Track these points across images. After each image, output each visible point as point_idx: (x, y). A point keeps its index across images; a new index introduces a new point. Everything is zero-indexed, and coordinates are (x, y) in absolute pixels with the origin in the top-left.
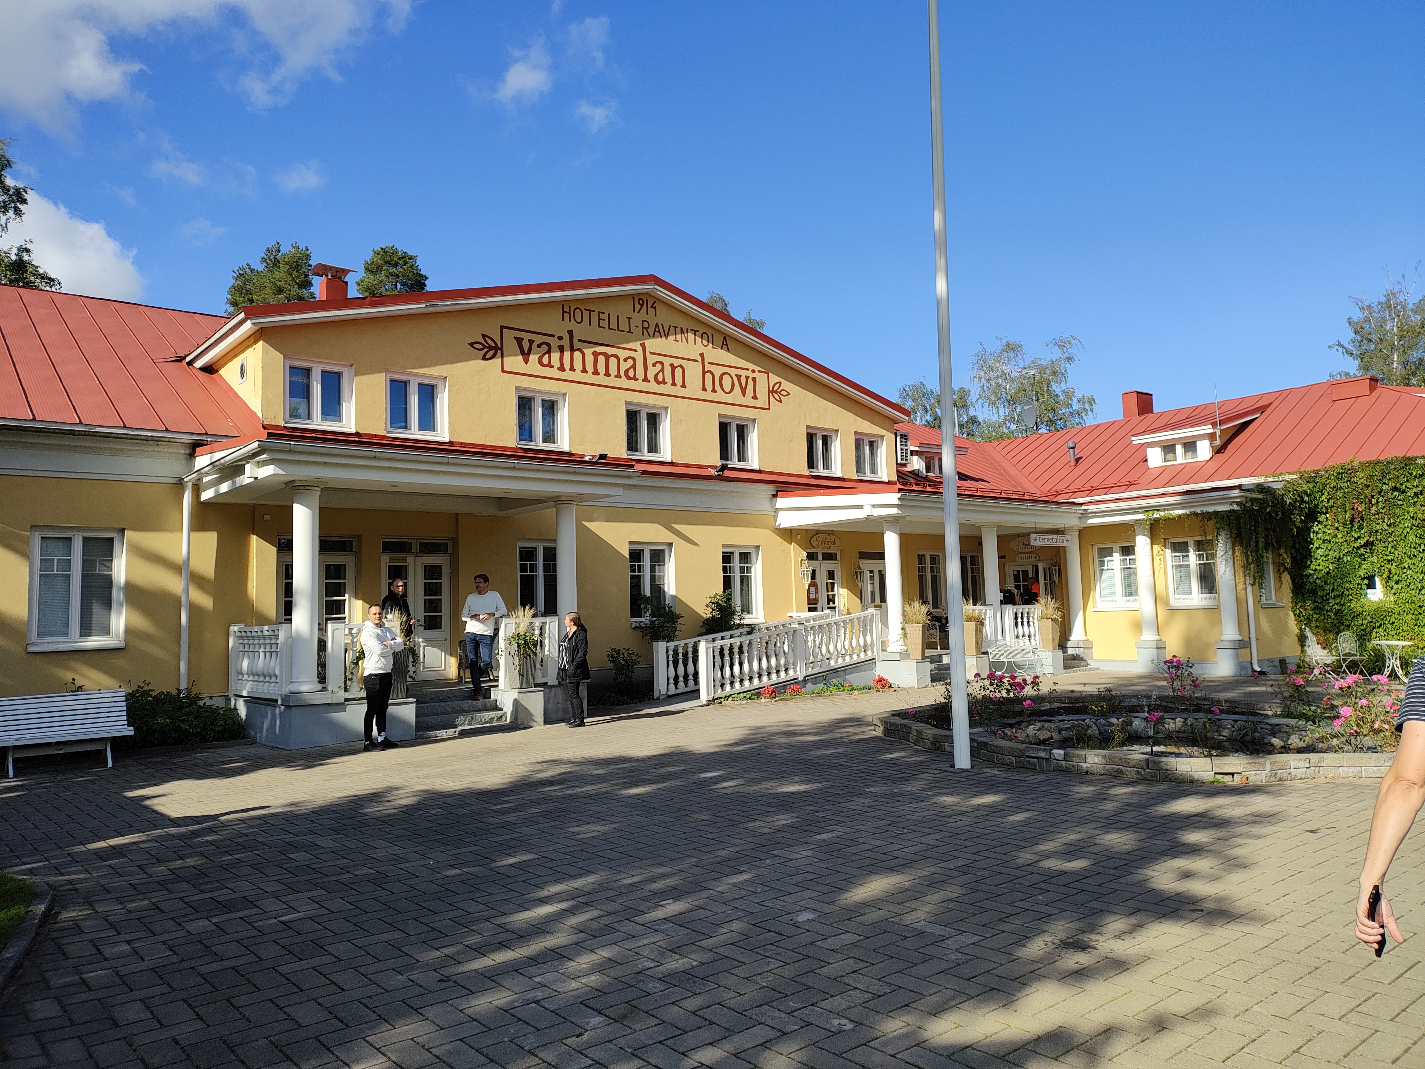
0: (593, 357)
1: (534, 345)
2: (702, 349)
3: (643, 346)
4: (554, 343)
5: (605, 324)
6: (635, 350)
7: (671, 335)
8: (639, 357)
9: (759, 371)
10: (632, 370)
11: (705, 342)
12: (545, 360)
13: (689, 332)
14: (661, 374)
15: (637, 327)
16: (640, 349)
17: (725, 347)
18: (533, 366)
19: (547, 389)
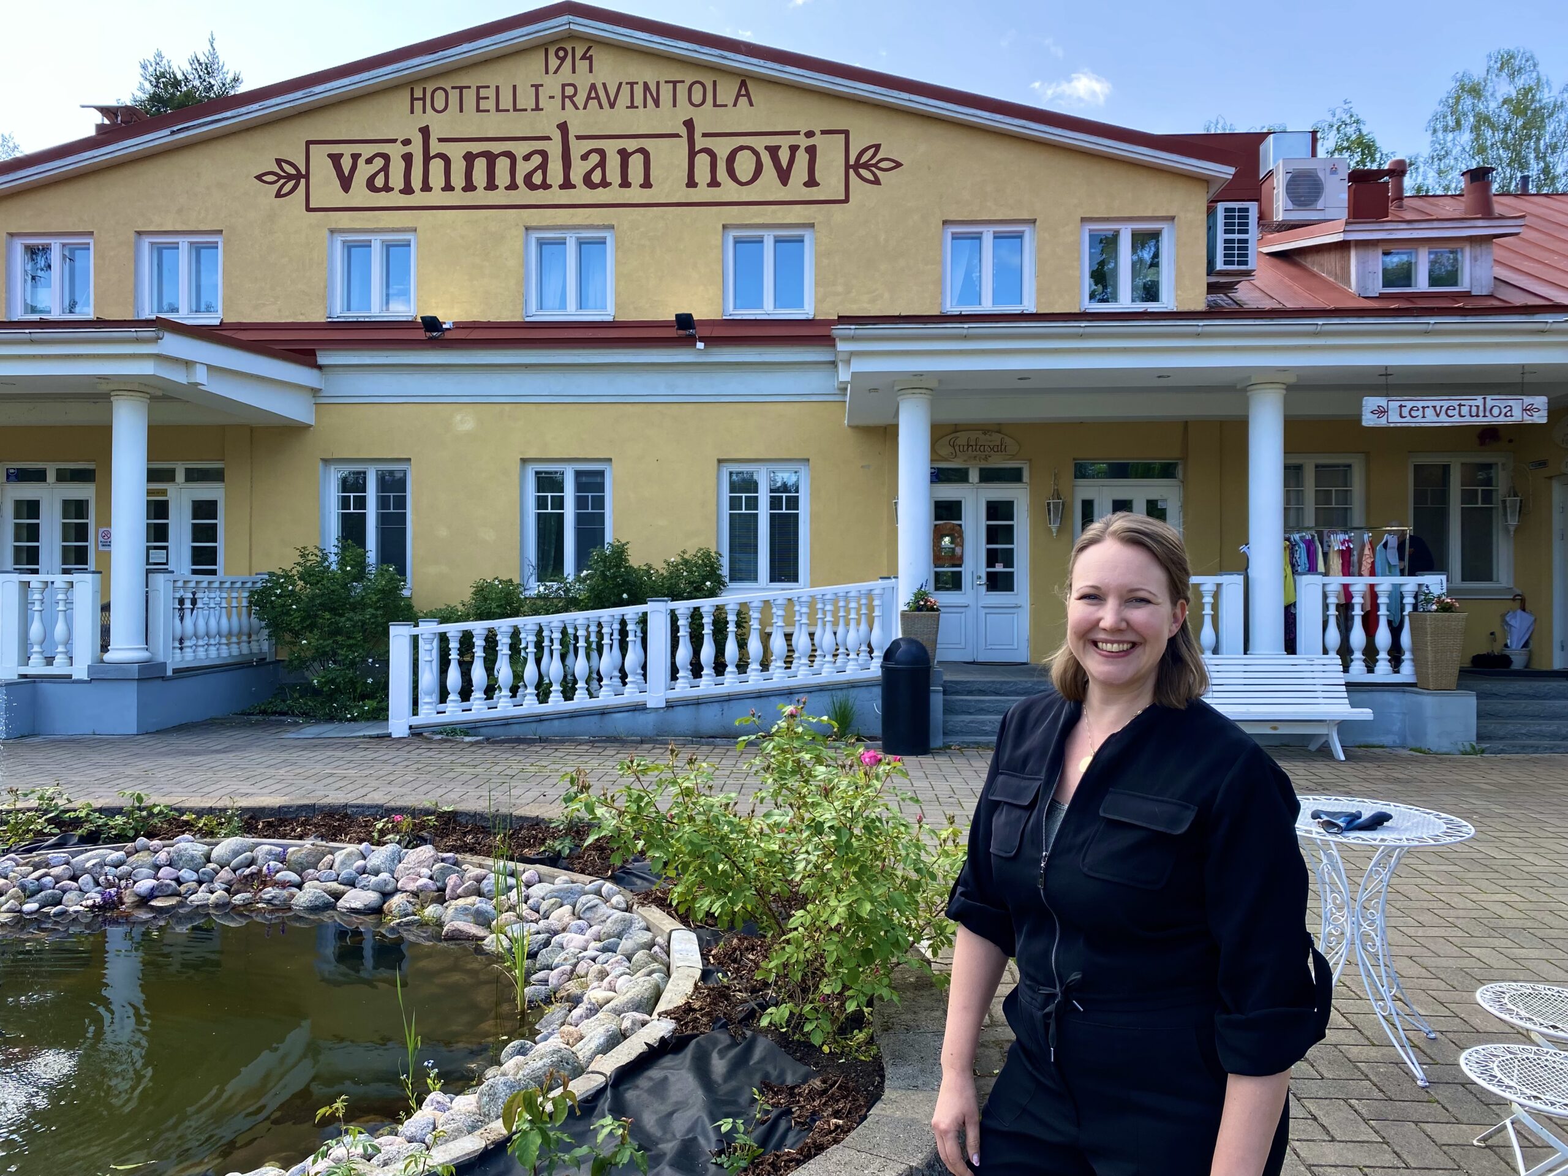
0: (464, 164)
1: (361, 162)
2: (685, 111)
3: (563, 128)
4: (395, 152)
5: (490, 104)
6: (548, 138)
7: (624, 99)
8: (554, 149)
9: (823, 132)
10: (540, 171)
11: (697, 97)
12: (379, 182)
13: (663, 87)
14: (599, 171)
15: (552, 97)
16: (557, 136)
17: (743, 101)
18: (359, 194)
19: (381, 225)
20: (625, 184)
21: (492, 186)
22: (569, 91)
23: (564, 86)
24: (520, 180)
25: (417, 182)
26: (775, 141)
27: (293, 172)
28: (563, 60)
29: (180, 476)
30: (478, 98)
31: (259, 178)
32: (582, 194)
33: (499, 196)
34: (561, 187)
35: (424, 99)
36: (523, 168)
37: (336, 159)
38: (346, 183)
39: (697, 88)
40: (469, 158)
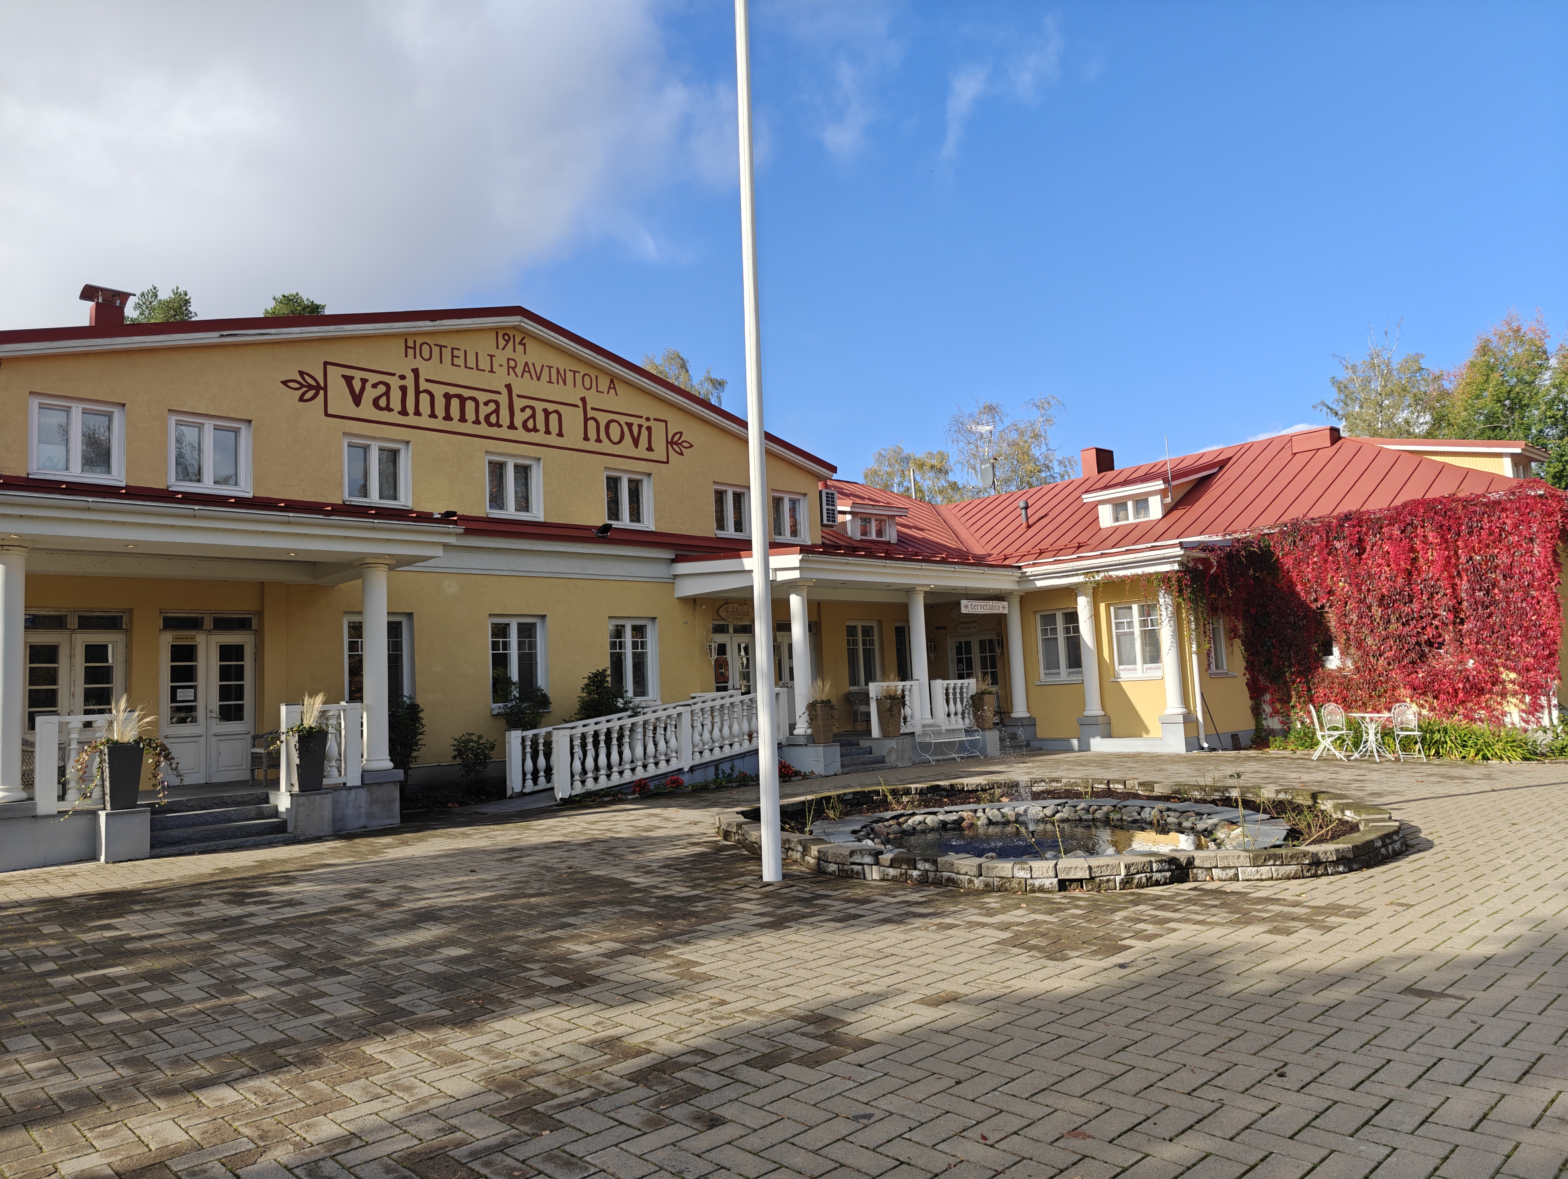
0: (444, 400)
1: (368, 386)
2: (582, 392)
3: (509, 387)
4: (394, 383)
5: (460, 361)
6: (499, 393)
7: (545, 376)
8: (503, 400)
9: (655, 419)
10: (494, 415)
11: (588, 385)
12: (383, 402)
13: (568, 373)
14: (531, 420)
15: (501, 366)
16: (505, 392)
17: (612, 391)
18: (366, 409)
19: (385, 435)
20: (547, 432)
21: (463, 419)
22: (512, 364)
23: (509, 359)
24: (482, 419)
25: (410, 408)
26: (630, 420)
27: (314, 383)
28: (508, 341)
29: (208, 623)
30: (453, 356)
31: (285, 383)
32: (520, 434)
33: (468, 427)
34: (509, 427)
35: (414, 348)
36: (484, 411)
37: (349, 380)
38: (357, 400)
39: (587, 378)
40: (448, 397)
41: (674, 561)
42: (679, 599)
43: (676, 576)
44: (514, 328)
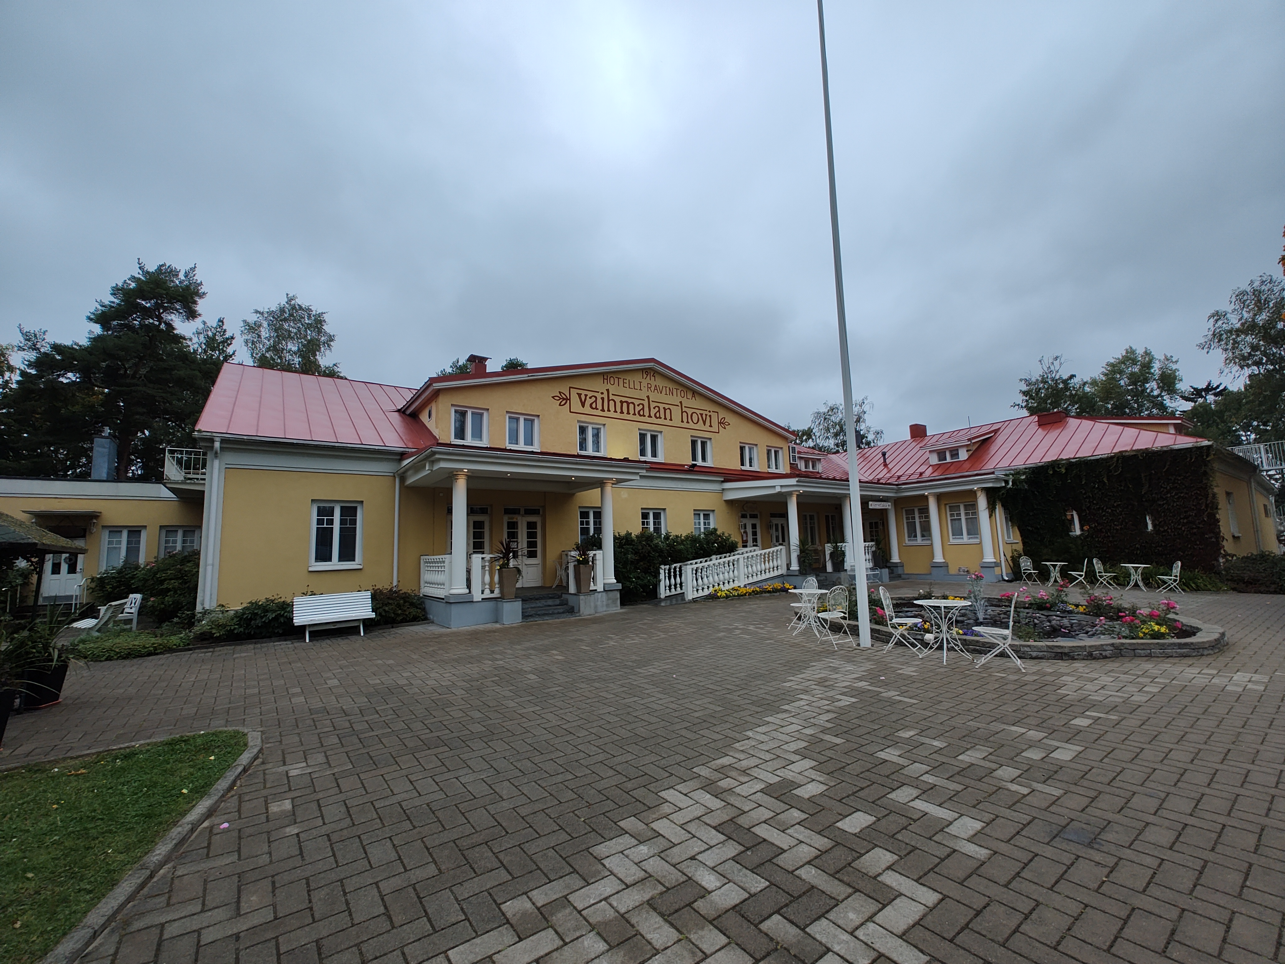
0: (620, 404)
1: (588, 397)
2: (681, 399)
3: (648, 397)
4: (599, 396)
5: (627, 385)
6: (644, 400)
7: (664, 391)
8: (646, 403)
9: (713, 411)
10: (642, 411)
11: (683, 395)
12: (594, 406)
13: (674, 389)
14: (658, 413)
15: (645, 387)
16: (647, 400)
17: (693, 398)
19: (595, 421)
20: (665, 419)
21: (628, 413)
22: (649, 386)
23: (648, 384)
24: (637, 413)
25: (606, 408)
26: (701, 412)
27: (565, 397)
28: (647, 375)
29: (522, 512)
30: (624, 383)
31: (553, 397)
32: (653, 420)
33: (630, 417)
34: (648, 417)
35: (607, 379)
36: (638, 409)
37: (579, 395)
38: (583, 405)
39: (682, 392)
40: (622, 402)
41: (723, 482)
42: (725, 501)
43: (723, 489)
44: (650, 369)
